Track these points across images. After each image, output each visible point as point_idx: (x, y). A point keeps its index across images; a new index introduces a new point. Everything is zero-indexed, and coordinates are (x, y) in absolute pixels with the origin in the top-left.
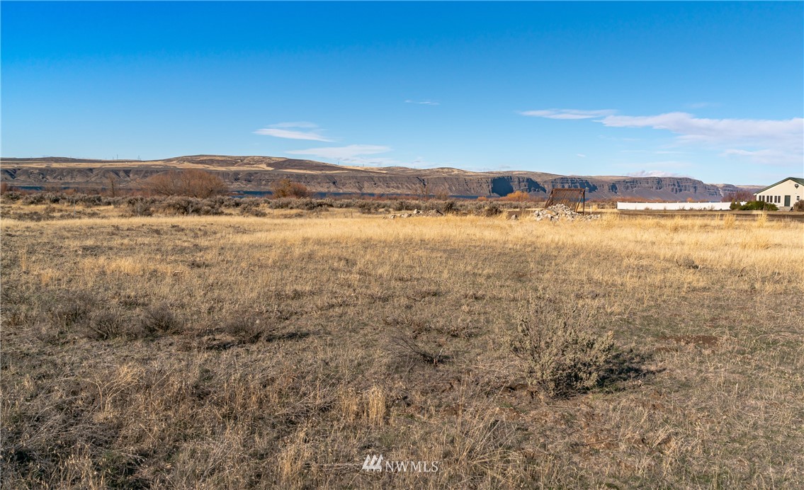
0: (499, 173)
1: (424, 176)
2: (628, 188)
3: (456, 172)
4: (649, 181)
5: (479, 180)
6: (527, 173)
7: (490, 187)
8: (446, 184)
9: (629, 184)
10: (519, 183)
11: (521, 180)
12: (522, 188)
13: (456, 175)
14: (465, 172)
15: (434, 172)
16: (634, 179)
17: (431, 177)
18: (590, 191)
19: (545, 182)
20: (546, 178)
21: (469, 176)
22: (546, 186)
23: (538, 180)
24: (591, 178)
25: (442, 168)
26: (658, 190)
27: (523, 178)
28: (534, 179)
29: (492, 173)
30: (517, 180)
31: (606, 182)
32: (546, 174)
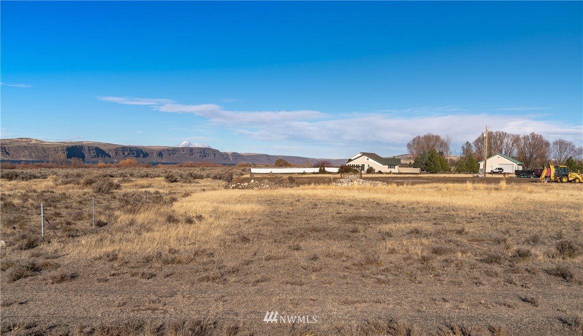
0: (71, 143)
1: (5, 144)
2: (170, 154)
3: (34, 142)
4: (185, 150)
5: (56, 148)
6: (95, 143)
7: (66, 154)
8: (26, 151)
9: (171, 152)
10: (89, 150)
11: (91, 148)
12: (91, 155)
13: (35, 144)
14: (42, 142)
15: (14, 142)
16: (175, 148)
17: (12, 145)
18: (144, 157)
19: (110, 150)
20: (110, 147)
21: (46, 145)
22: (110, 153)
23: (104, 149)
24: (144, 147)
25: (21, 139)
26: (191, 156)
27: (92, 147)
28: (101, 147)
29: (65, 143)
30: (87, 148)
31: (155, 150)
32: (110, 144)
